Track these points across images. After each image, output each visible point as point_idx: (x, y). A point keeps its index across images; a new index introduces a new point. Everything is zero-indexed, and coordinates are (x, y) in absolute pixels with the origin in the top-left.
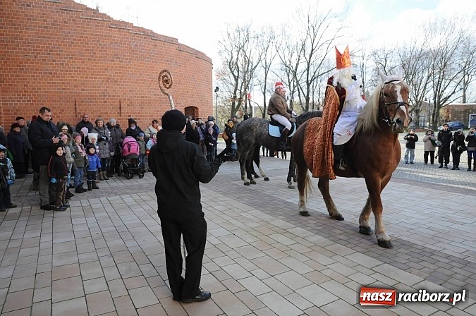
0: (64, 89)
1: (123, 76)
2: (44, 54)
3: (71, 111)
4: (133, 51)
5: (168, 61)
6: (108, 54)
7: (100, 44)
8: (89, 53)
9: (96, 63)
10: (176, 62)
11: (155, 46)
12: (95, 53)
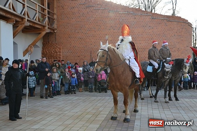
0: (86, 46)
1: (115, 38)
2: (78, 29)
3: (89, 56)
4: (121, 23)
5: (143, 26)
6: (107, 27)
7: (103, 22)
8: (98, 27)
9: (101, 32)
10: (150, 26)
11: (135, 18)
12: (101, 27)
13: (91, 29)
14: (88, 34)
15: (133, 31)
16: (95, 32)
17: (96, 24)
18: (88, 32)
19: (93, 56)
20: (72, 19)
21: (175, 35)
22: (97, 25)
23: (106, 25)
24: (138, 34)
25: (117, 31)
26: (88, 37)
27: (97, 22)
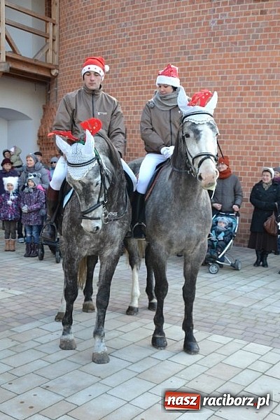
7: (161, 34)
8: (146, 52)
12: (154, 51)
13: (128, 59)
14: (120, 75)
15: (253, 60)
16: (139, 69)
17: (142, 43)
18: (123, 70)
19: (131, 145)
20: (88, 32)
22: (144, 48)
23: (168, 44)
24: (268, 71)
25: (199, 63)
26: (120, 85)
27: (145, 37)
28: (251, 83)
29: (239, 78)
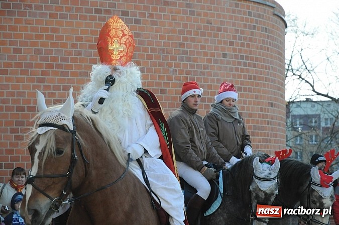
15: (55, 30)
21: (225, 55)
24: (74, 45)
28: (54, 59)
29: (38, 52)
